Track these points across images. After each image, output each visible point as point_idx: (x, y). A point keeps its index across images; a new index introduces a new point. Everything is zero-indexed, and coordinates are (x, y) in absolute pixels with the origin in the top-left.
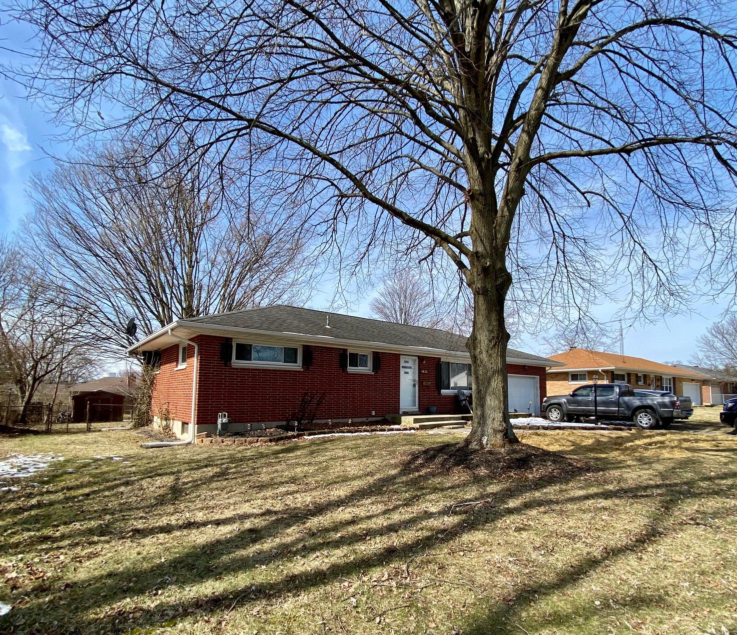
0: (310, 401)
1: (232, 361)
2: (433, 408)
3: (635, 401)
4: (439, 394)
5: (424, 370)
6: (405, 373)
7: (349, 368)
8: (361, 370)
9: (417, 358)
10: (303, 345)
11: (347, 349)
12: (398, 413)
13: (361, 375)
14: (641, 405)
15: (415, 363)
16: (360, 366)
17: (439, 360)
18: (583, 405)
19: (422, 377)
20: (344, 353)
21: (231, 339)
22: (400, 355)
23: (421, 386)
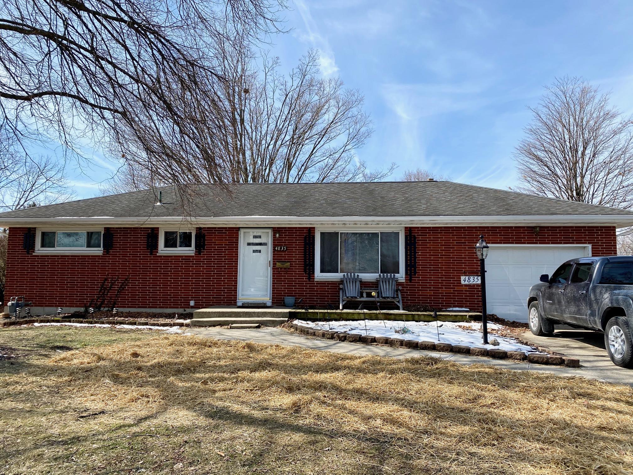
1: (36, 249)
2: (290, 300)
3: (606, 295)
4: (309, 279)
5: (281, 246)
6: (254, 251)
7: (162, 249)
8: (180, 251)
9: (270, 231)
10: (105, 228)
11: (158, 228)
12: (234, 305)
13: (177, 258)
14: (610, 305)
15: (267, 238)
16: (180, 246)
17: (310, 231)
18: (556, 302)
19: (277, 256)
20: (153, 233)
21: (35, 228)
22: (238, 229)
23: (274, 269)
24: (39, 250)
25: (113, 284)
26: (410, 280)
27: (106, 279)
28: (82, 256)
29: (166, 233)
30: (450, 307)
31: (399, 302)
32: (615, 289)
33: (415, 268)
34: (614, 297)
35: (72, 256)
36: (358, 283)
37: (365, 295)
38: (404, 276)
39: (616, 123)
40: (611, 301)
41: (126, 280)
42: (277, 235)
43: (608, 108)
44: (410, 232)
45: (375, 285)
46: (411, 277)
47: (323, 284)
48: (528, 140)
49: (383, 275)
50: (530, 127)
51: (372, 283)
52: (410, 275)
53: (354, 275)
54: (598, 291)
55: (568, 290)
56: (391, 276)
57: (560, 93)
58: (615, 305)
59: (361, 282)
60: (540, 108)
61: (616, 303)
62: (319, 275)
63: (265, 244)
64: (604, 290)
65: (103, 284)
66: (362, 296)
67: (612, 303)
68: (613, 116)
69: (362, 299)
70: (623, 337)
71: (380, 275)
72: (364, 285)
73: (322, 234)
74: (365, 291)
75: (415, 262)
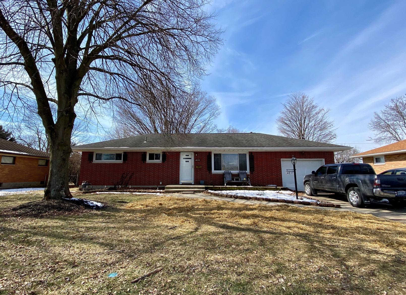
0: (126, 177)
1: (94, 161)
2: (202, 182)
3: (347, 179)
4: (210, 173)
5: (198, 159)
6: (186, 161)
7: (148, 161)
8: (155, 161)
9: (193, 153)
10: (124, 152)
11: (146, 152)
12: (179, 184)
13: (154, 164)
14: (350, 183)
15: (192, 156)
16: (155, 159)
17: (210, 153)
18: (320, 182)
19: (196, 164)
20: (144, 154)
21: (93, 152)
22: (180, 152)
23: (195, 169)
24: (95, 161)
25: (127, 175)
26: (252, 174)
27: (124, 173)
28: (114, 164)
29: (150, 154)
30: (269, 184)
31: (249, 182)
32: (351, 176)
33: (254, 168)
34: (351, 180)
35: (109, 164)
36: (231, 175)
37: (235, 180)
38: (249, 172)
39: (317, 110)
40: (350, 181)
41: (133, 173)
42: (196, 155)
43: (314, 104)
44: (251, 154)
45: (238, 175)
46: (252, 172)
47: (216, 175)
48: (282, 116)
49: (241, 172)
50: (282, 111)
51: (236, 175)
52: (252, 171)
53: (229, 171)
54: (342, 177)
55: (326, 177)
56: (244, 172)
57: (294, 98)
58: (352, 183)
59: (232, 174)
60: (286, 103)
61: (353, 182)
62: (214, 171)
63: (190, 158)
64: (345, 177)
65: (123, 175)
66: (233, 180)
67: (350, 182)
68: (316, 107)
69: (234, 181)
70: (357, 195)
71: (239, 172)
72: (233, 175)
73: (215, 154)
74: (235, 178)
75: (254, 166)
